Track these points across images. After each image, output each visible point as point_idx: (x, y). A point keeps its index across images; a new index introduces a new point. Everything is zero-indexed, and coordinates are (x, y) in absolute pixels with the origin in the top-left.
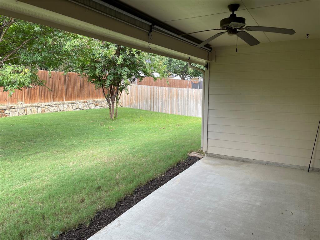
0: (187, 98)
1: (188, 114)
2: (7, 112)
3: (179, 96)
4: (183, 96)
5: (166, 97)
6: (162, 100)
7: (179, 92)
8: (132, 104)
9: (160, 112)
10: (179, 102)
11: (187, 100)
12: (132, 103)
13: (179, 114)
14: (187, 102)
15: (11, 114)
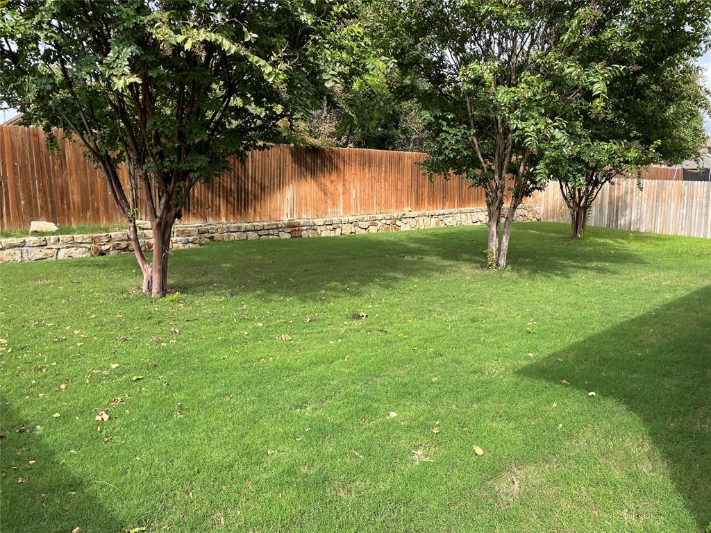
0: (704, 202)
1: (705, 234)
2: (398, 223)
3: (685, 198)
4: (695, 198)
5: (652, 201)
6: (639, 207)
7: (686, 189)
8: (562, 216)
9: (632, 230)
10: (684, 211)
11: (704, 205)
12: (564, 214)
13: (681, 233)
14: (704, 210)
15: (402, 227)
